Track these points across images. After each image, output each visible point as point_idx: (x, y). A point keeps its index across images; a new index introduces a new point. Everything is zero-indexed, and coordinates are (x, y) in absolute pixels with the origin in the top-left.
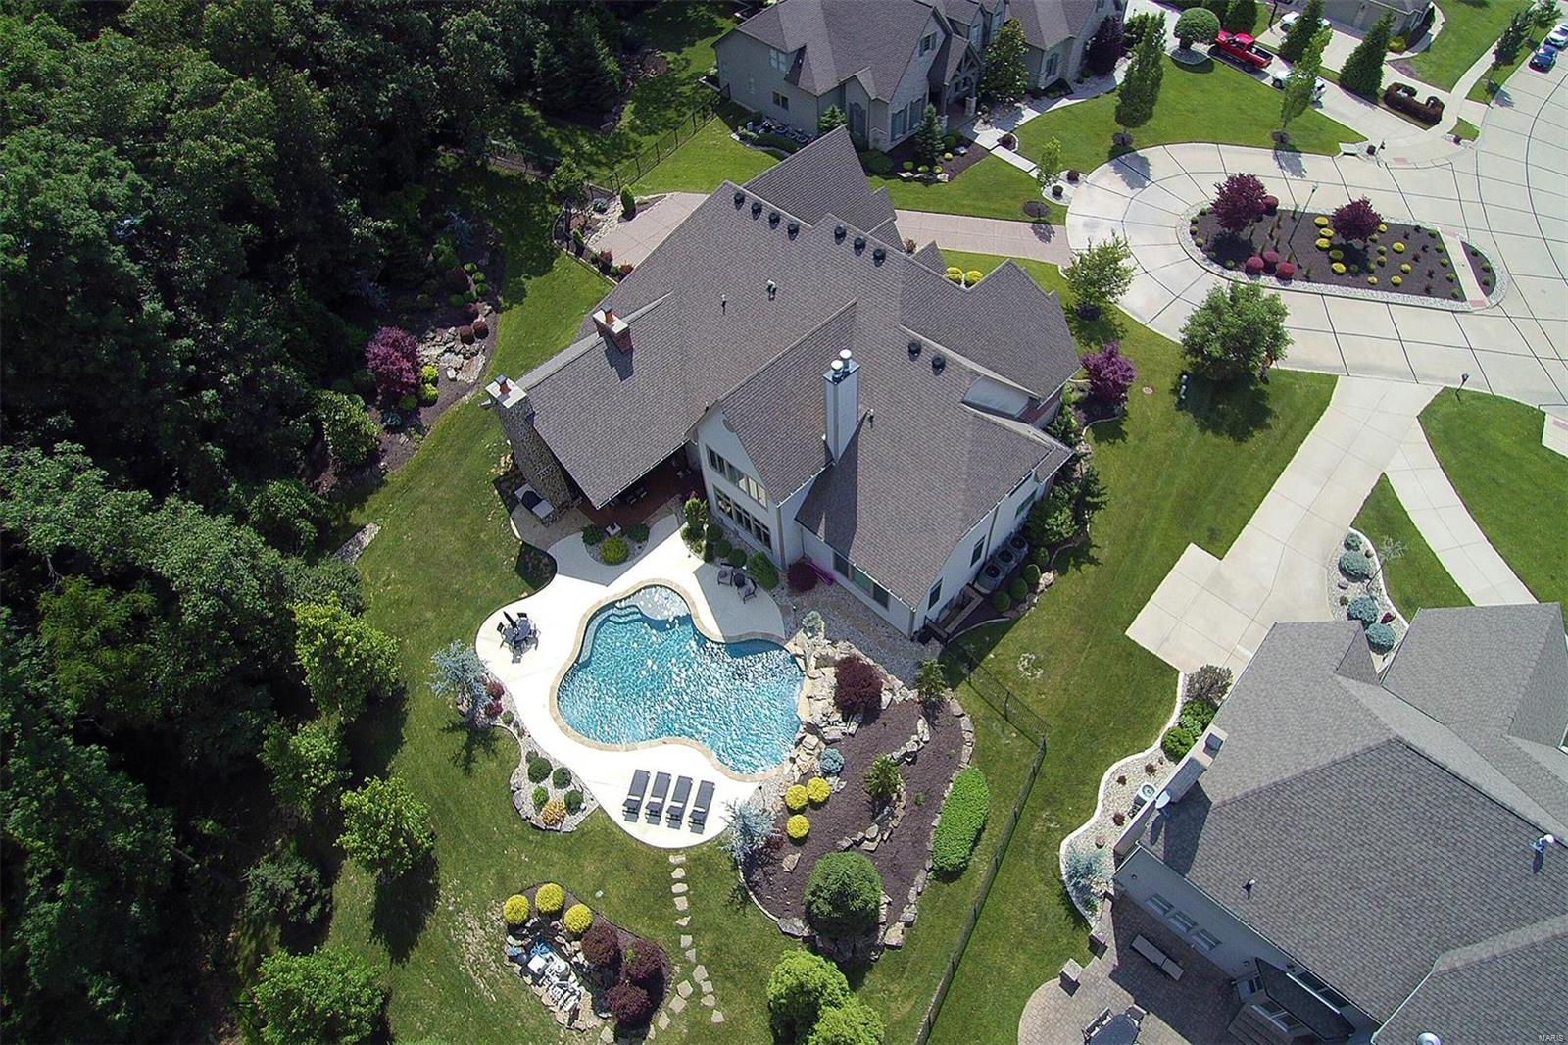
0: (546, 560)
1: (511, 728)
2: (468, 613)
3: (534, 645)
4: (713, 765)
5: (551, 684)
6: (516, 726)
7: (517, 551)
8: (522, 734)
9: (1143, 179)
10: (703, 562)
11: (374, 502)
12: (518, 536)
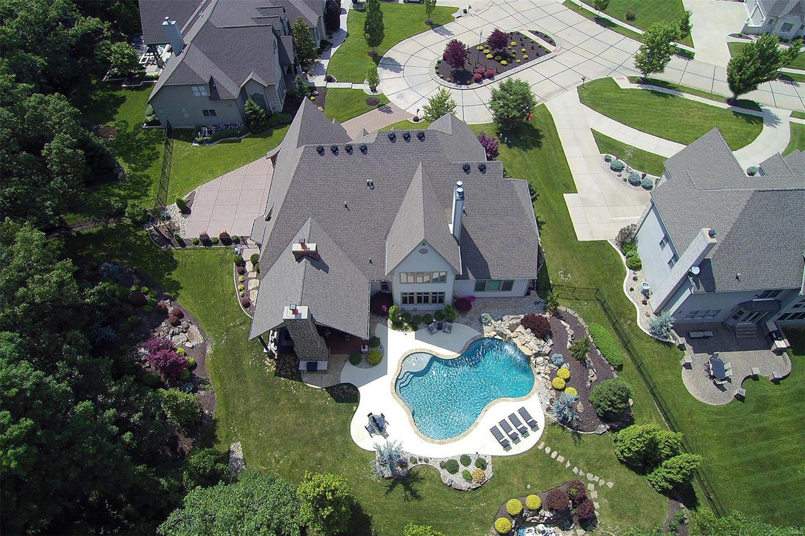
0: (345, 387)
1: (419, 463)
2: (338, 438)
3: (386, 424)
4: (513, 402)
5: (413, 432)
6: (420, 460)
7: (327, 394)
8: (427, 461)
9: (398, 67)
10: (414, 332)
11: (221, 433)
12: (320, 388)
